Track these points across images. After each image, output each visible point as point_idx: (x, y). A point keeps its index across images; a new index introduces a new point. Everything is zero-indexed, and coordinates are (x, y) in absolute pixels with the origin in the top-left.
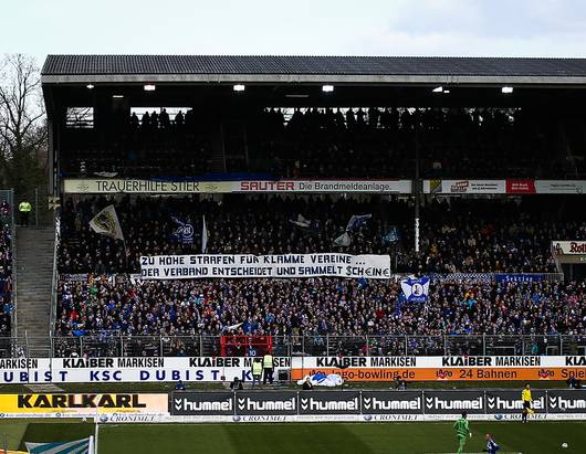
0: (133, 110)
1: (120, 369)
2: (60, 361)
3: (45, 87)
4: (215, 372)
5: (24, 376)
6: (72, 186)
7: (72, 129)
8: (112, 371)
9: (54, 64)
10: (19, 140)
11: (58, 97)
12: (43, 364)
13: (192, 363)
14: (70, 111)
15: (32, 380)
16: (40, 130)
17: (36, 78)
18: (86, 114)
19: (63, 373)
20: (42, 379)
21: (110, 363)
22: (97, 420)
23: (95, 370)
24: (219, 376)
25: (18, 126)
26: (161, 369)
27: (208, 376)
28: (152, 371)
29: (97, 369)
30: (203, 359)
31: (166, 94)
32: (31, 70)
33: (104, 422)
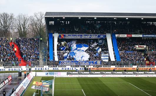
1: (59, 67)
2: (48, 66)
3: (45, 18)
5: (41, 69)
7: (50, 25)
9: (47, 13)
10: (41, 27)
11: (48, 20)
12: (45, 67)
13: (71, 67)
14: (50, 22)
15: (43, 69)
16: (44, 25)
18: (53, 22)
19: (48, 68)
20: (45, 69)
21: (57, 67)
22: (54, 77)
23: (54, 68)
25: (41, 24)
26: (66, 68)
27: (74, 69)
28: (64, 68)
30: (73, 66)
32: (43, 15)
33: (55, 77)
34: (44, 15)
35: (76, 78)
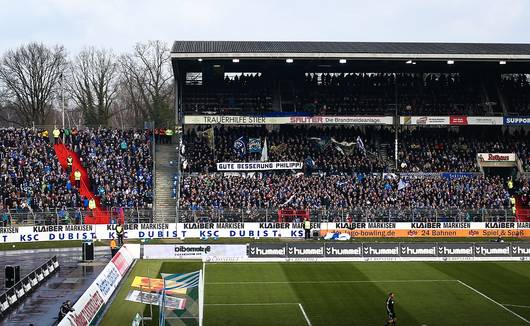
0: (226, 74)
1: (219, 229)
2: (182, 225)
3: (174, 61)
4: (275, 232)
5: (160, 234)
6: (189, 120)
7: (189, 86)
8: (213, 231)
9: (179, 46)
10: (157, 92)
11: (181, 67)
12: (172, 227)
13: (261, 226)
14: (188, 74)
15: (165, 236)
16: (169, 86)
17: (168, 55)
18: (198, 76)
19: (184, 232)
20: (171, 235)
21: (212, 226)
22: (204, 261)
23: (203, 230)
24: (277, 234)
25: (157, 83)
26: (242, 230)
27: (271, 234)
28: (237, 231)
29: (204, 229)
30: (267, 224)
31: (245, 65)
32: (165, 50)
33: (208, 262)
34: (168, 53)
35: (279, 267)
